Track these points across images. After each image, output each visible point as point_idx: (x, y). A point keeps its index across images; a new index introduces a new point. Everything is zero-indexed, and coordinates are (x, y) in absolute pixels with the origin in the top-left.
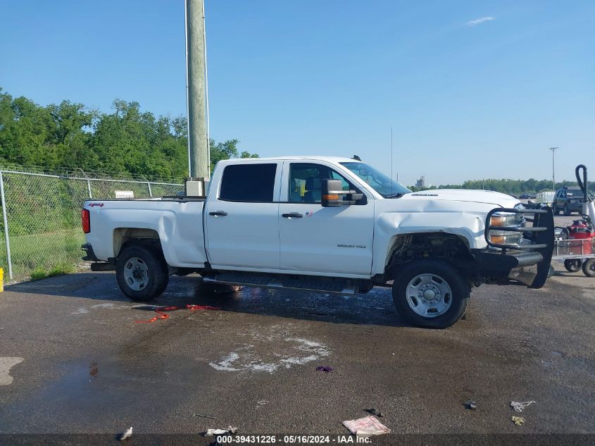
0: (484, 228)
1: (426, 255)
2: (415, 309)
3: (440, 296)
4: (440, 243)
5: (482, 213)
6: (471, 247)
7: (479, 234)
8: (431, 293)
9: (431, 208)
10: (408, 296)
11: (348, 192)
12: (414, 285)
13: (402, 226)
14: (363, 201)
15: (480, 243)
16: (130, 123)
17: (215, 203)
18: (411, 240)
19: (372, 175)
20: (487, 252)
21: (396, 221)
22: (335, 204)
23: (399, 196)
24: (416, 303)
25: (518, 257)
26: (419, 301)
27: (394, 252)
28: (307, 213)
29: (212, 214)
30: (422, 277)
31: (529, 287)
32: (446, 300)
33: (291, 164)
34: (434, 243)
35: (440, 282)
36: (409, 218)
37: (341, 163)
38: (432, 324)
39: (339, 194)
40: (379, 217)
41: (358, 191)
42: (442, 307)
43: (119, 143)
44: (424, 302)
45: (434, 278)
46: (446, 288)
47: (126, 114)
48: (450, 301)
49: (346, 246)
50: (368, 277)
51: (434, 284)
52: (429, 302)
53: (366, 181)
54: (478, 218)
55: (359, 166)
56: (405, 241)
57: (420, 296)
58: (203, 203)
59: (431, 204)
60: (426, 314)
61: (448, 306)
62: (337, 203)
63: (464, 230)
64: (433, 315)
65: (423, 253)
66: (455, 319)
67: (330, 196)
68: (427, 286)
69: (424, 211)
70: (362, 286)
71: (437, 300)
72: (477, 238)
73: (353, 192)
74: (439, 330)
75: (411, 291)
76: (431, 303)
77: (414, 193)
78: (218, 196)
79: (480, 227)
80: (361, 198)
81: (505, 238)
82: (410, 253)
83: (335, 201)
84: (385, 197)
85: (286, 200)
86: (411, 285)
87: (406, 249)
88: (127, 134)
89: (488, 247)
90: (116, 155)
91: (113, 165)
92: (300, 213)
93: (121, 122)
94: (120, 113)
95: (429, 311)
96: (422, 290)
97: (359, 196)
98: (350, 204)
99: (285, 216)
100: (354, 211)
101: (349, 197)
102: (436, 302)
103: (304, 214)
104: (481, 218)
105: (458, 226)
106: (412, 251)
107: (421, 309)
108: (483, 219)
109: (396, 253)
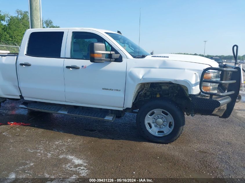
0: (199, 80)
1: (158, 96)
2: (150, 131)
3: (166, 123)
4: (167, 88)
5: (198, 70)
6: (189, 94)
7: (196, 84)
8: (160, 121)
9: (164, 66)
10: (146, 122)
11: (109, 52)
12: (150, 116)
13: (144, 77)
14: (119, 59)
15: (196, 90)
16: (24, 21)
17: (24, 57)
18: (149, 86)
19: (128, 44)
20: (199, 97)
21: (140, 74)
22: (100, 61)
23: (143, 57)
24: (151, 127)
25: (220, 101)
26: (153, 125)
27: (139, 93)
28: (83, 67)
29: (22, 65)
30: (155, 111)
31: (220, 117)
32: (170, 126)
33: (73, 32)
34: (163, 88)
35: (167, 114)
36: (149, 72)
37: (107, 33)
38: (161, 141)
39: (103, 54)
40: (129, 71)
41: (117, 52)
42: (167, 131)
43: (19, 30)
44: (156, 126)
45: (163, 112)
46: (170, 118)
47: (22, 17)
48: (173, 127)
49: (107, 89)
50: (121, 109)
51: (163, 116)
52: (159, 126)
53: (124, 47)
54: (195, 74)
55: (120, 37)
56: (146, 86)
57: (153, 123)
58: (16, 57)
59: (164, 63)
60: (157, 134)
61: (171, 130)
62: (101, 60)
63: (186, 82)
64: (161, 135)
65: (156, 94)
66: (175, 138)
67: (96, 55)
68: (158, 117)
69: (159, 68)
70: (118, 114)
71: (164, 125)
72: (194, 88)
73: (112, 52)
74: (164, 145)
75: (148, 119)
76: (160, 127)
77: (152, 55)
78: (25, 53)
79: (196, 80)
80: (118, 57)
81: (211, 87)
82: (148, 93)
83: (99, 58)
84: (134, 57)
85: (69, 56)
86: (148, 115)
87: (146, 91)
88: (23, 26)
89: (200, 93)
90: (18, 35)
91: (16, 40)
92: (78, 66)
93: (20, 20)
94: (19, 16)
95: (159, 132)
96: (155, 119)
97: (117, 56)
98: (110, 61)
99: (68, 67)
100: (114, 66)
101: (110, 56)
102: (164, 126)
103: (81, 67)
104: (197, 74)
105: (182, 79)
106: (149, 93)
107: (154, 131)
108: (199, 75)
109: (140, 94)
